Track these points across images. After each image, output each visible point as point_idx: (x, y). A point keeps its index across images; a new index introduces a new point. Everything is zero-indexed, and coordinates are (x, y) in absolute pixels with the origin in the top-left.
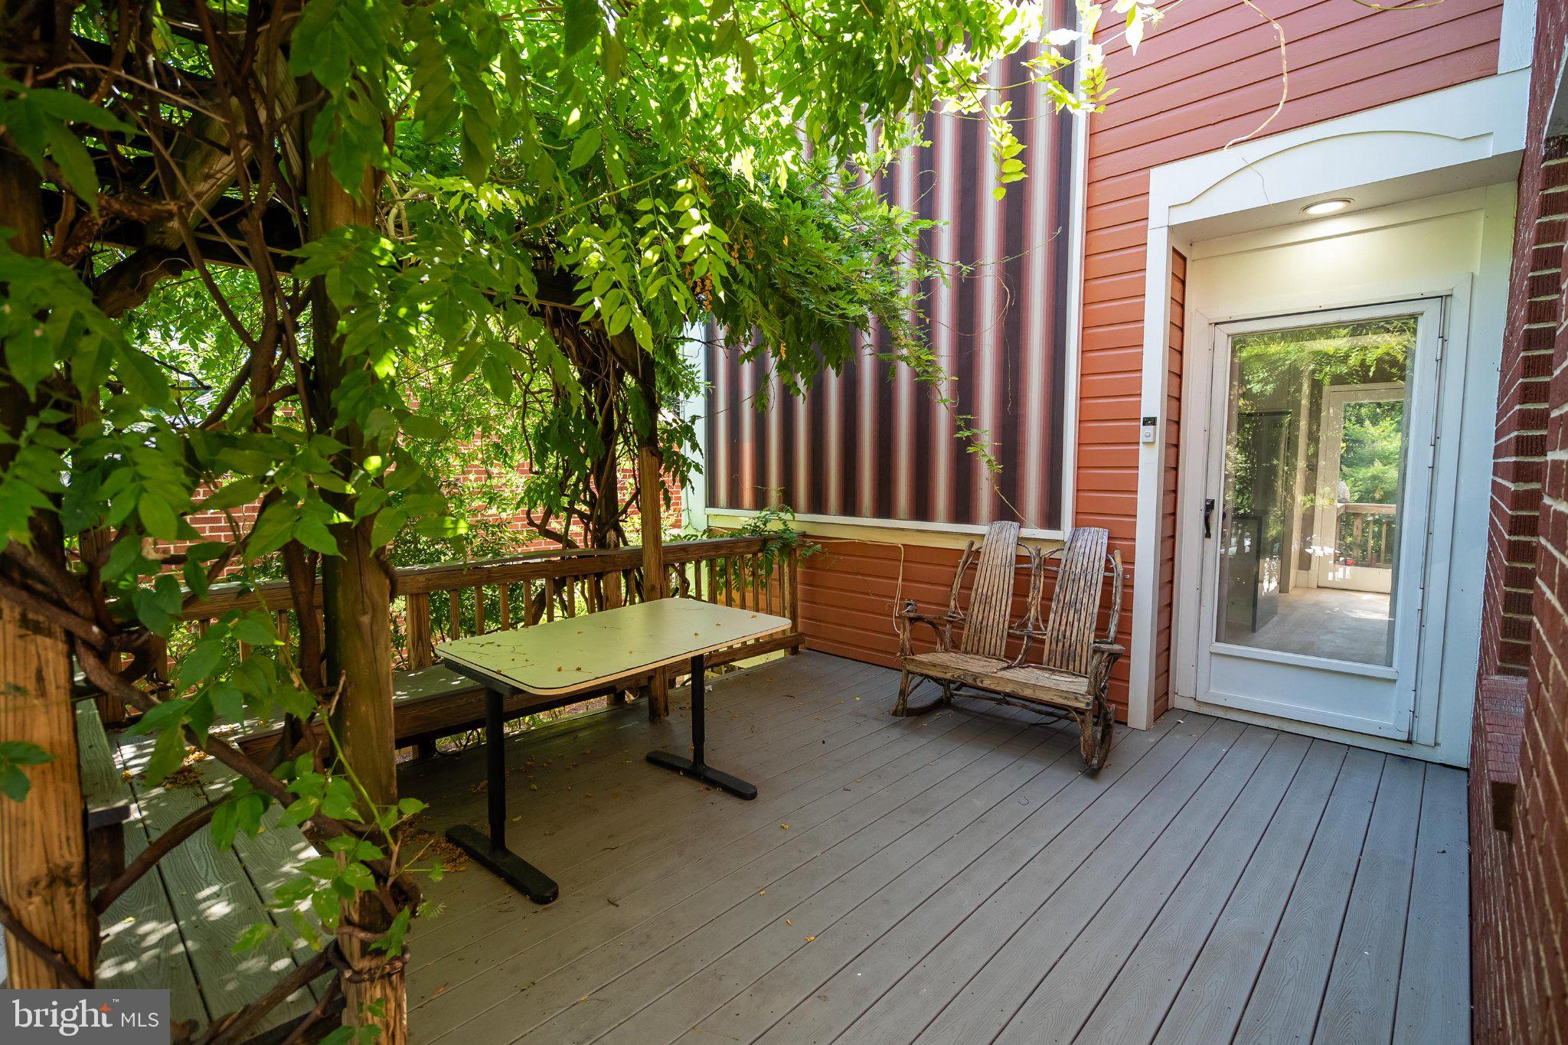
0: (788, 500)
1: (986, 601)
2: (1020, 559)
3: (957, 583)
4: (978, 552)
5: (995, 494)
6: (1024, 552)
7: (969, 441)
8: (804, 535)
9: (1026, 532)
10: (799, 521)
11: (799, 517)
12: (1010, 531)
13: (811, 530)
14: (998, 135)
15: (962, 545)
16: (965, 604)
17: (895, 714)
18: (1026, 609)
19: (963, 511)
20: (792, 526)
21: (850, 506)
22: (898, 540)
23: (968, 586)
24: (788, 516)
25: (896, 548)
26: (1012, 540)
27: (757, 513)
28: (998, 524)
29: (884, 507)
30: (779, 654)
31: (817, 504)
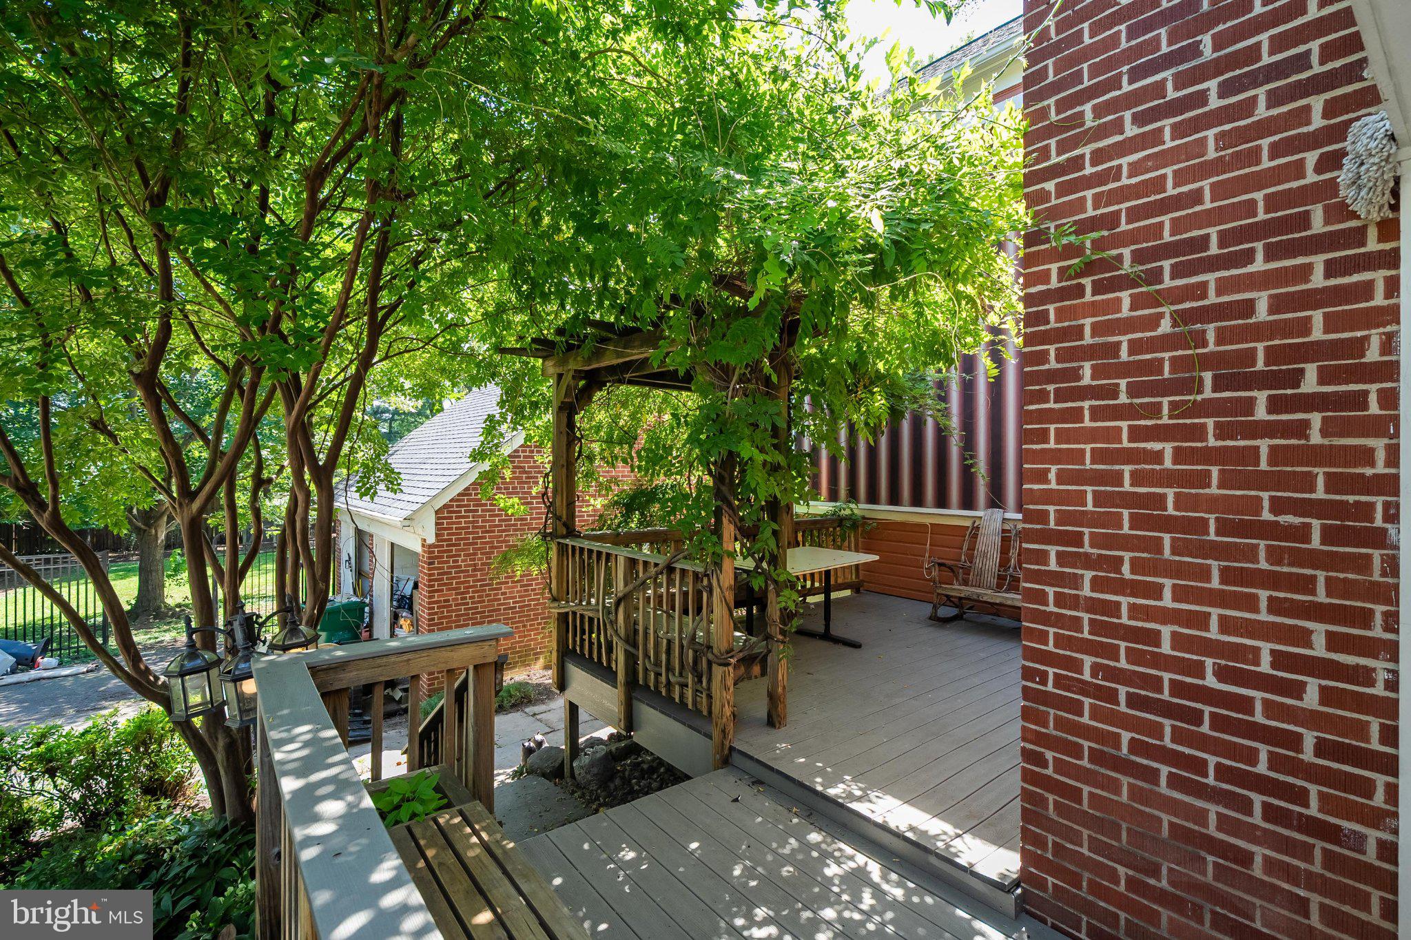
0: (853, 495)
1: (985, 554)
2: (1004, 531)
3: (965, 548)
4: (978, 528)
5: (987, 494)
6: (1007, 527)
7: (972, 466)
8: (864, 518)
9: (1009, 515)
10: (860, 509)
11: (861, 506)
12: (998, 514)
13: (868, 515)
14: (985, 363)
15: (968, 523)
16: (971, 558)
17: (930, 618)
18: (1009, 560)
19: (968, 501)
20: (856, 511)
21: (894, 499)
22: (928, 521)
23: (972, 548)
24: (853, 506)
25: (925, 526)
26: (999, 520)
27: (833, 504)
28: (990, 511)
29: (917, 500)
30: (847, 593)
31: (873, 498)
